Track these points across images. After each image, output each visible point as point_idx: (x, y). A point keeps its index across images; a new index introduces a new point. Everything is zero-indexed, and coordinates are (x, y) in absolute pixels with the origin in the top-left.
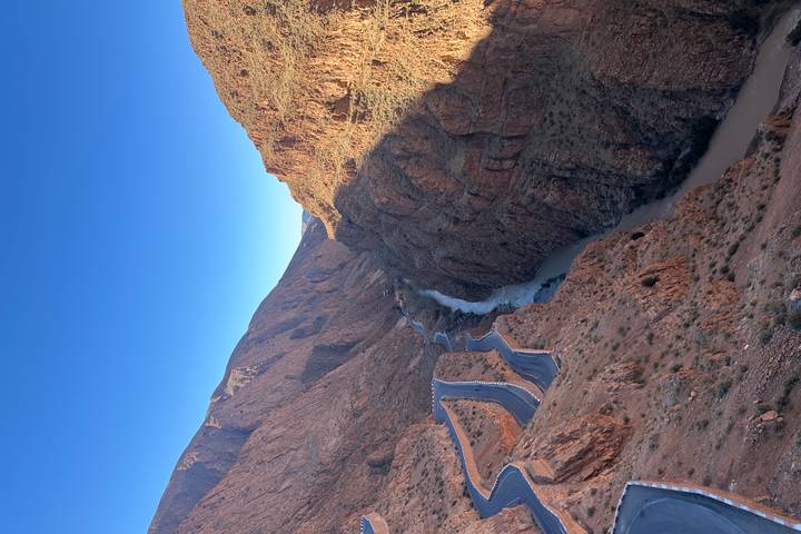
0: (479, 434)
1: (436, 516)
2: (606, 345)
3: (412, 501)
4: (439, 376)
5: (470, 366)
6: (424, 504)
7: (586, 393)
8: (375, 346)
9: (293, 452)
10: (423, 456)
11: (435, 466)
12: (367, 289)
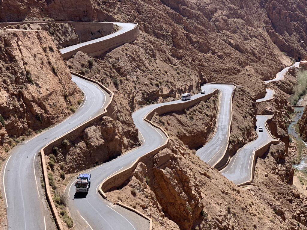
0: (192, 119)
1: (135, 79)
8: (268, 38)
10: (178, 73)
11: (170, 81)
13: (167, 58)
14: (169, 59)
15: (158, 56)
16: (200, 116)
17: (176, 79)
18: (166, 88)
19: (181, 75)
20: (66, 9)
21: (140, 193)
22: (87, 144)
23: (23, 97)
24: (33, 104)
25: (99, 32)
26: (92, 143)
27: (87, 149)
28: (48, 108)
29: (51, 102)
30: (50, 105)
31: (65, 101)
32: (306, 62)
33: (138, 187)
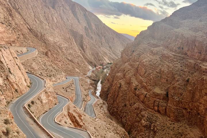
0: (67, 91)
1: (40, 74)
2: (105, 134)
3: (43, 66)
4: (81, 79)
5: (85, 90)
6: (43, 70)
9: (48, 24)
11: (54, 75)
12: (102, 56)
14: (51, 65)
15: (47, 63)
16: (70, 90)
18: (54, 78)
19: (58, 72)
20: (4, 39)
21: (68, 123)
22: (41, 102)
23: (9, 80)
24: (14, 84)
25: (21, 51)
26: (43, 102)
27: (42, 104)
28: (20, 86)
29: (20, 83)
30: (20, 84)
31: (25, 83)
32: (98, 68)
33: (67, 120)
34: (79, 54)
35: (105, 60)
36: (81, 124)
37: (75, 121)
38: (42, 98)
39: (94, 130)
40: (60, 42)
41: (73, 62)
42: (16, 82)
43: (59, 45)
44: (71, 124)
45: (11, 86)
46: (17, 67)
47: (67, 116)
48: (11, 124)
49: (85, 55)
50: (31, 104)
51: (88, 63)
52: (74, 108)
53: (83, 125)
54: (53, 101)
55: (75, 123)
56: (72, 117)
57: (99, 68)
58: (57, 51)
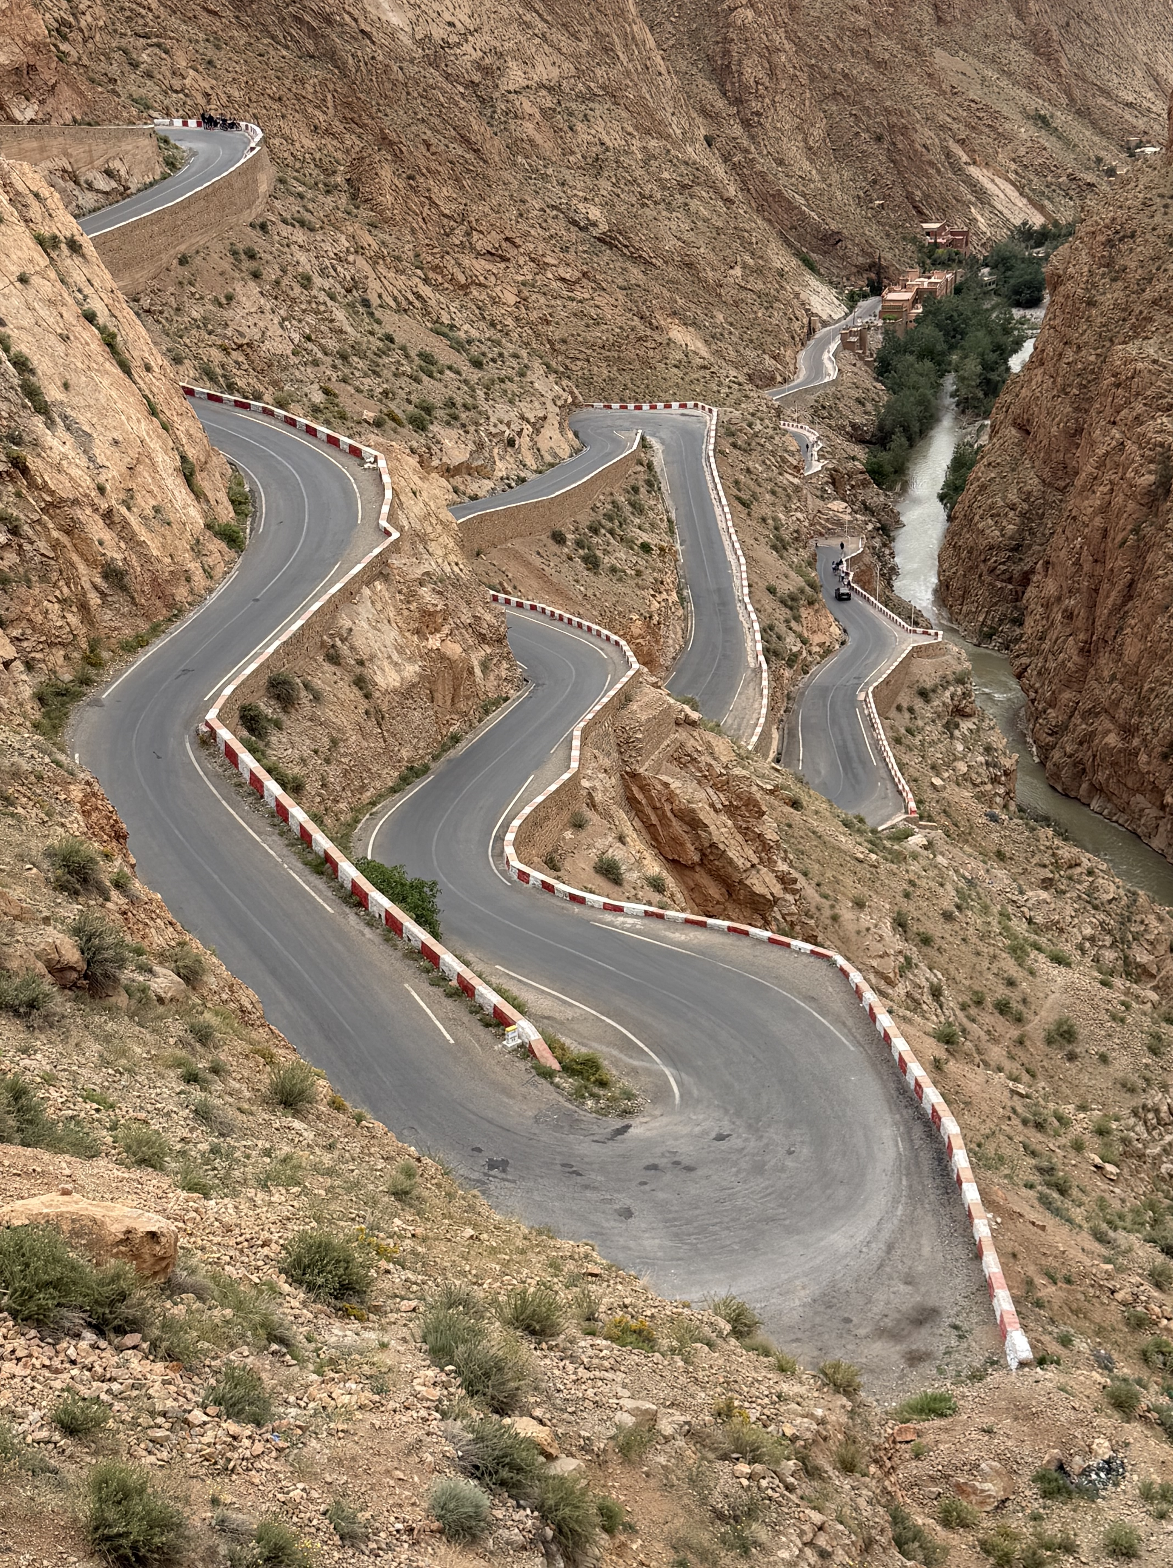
0: (592, 563)
1: (318, 398)
2: (1011, 983)
3: (340, 315)
4: (727, 430)
5: (780, 546)
6: (344, 357)
7: (859, 904)
10: (477, 364)
11: (459, 401)
12: (948, 155)
13: (411, 297)
14: (419, 297)
15: (374, 286)
16: (623, 552)
17: (480, 393)
18: (454, 433)
19: (491, 371)
21: (631, 877)
22: (360, 682)
23: (32, 485)
24: (84, 514)
25: (109, 173)
26: (379, 679)
27: (364, 705)
28: (143, 535)
29: (145, 503)
30: (144, 518)
31: (190, 499)
32: (908, 296)
33: (617, 853)
34: (695, 152)
35: (982, 196)
36: (759, 889)
37: (696, 858)
38: (359, 642)
39: (894, 942)
40: (480, 41)
41: (636, 259)
42: (101, 490)
43: (477, 78)
44: (657, 885)
45: (64, 539)
46: (96, 346)
47: (621, 815)
48: (114, 894)
49: (764, 164)
50: (267, 708)
51: (798, 254)
52: (682, 734)
53: (777, 889)
54: (471, 671)
55: (702, 878)
56: (662, 817)
57: (915, 301)
58: (465, 140)
